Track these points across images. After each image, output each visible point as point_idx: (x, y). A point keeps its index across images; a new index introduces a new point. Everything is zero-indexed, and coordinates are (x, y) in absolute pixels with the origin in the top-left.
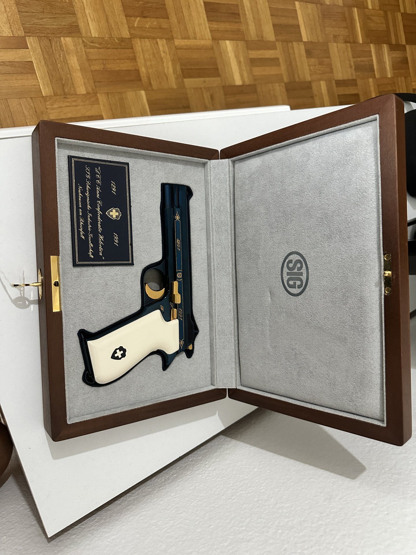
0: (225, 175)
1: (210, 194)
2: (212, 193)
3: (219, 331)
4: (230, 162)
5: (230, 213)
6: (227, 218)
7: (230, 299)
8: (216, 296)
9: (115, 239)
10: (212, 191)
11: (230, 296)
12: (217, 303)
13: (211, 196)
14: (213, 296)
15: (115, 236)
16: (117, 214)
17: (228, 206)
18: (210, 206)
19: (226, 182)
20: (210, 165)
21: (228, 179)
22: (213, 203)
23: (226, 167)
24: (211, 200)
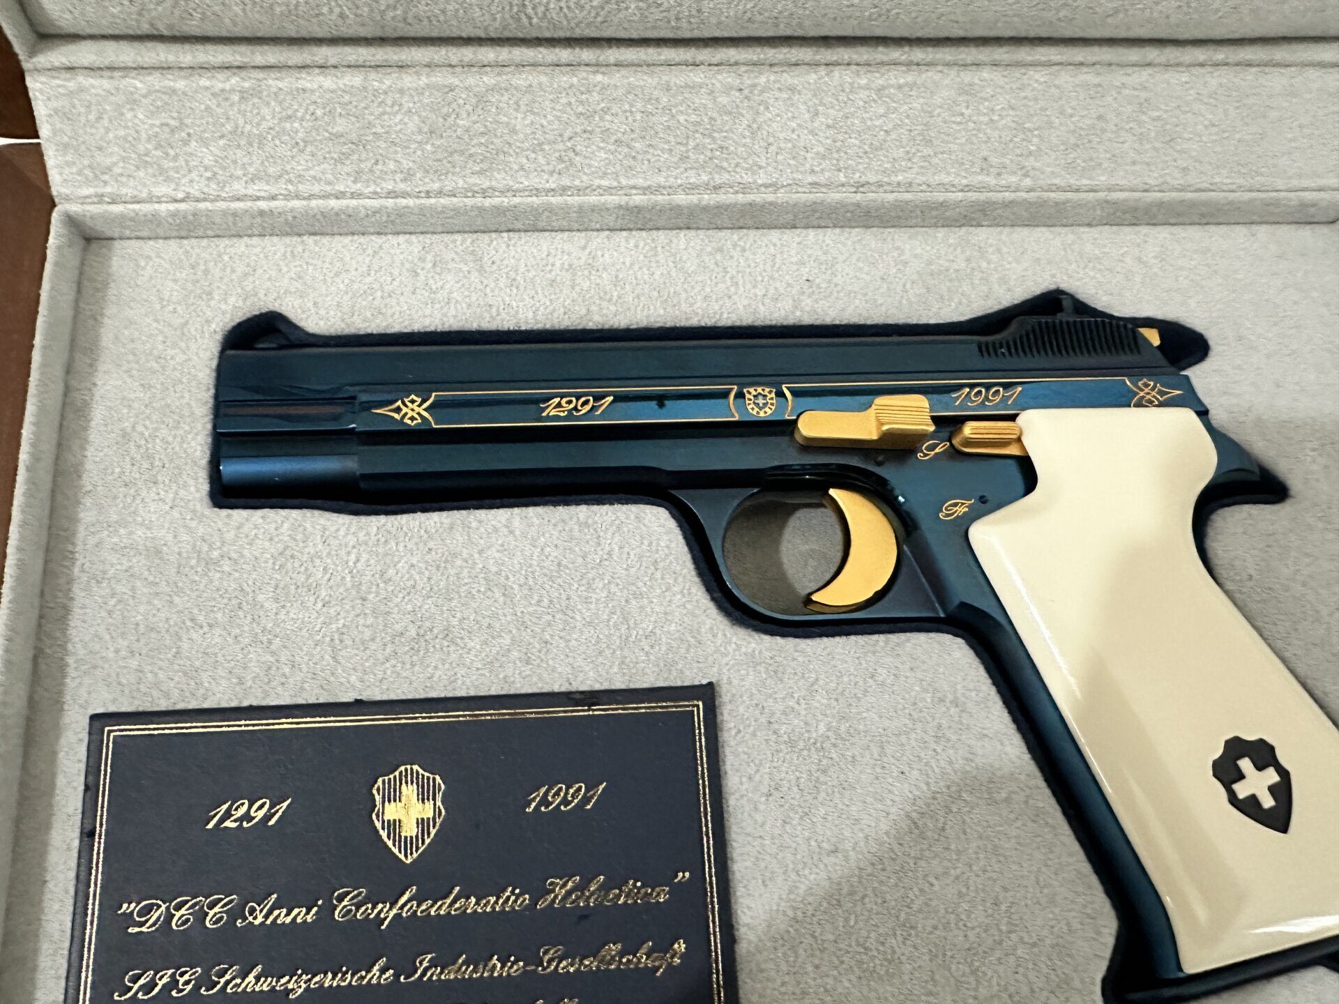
0: (133, 102)
1: (263, 205)
2: (253, 190)
3: (1070, 167)
4: (42, 60)
5: (373, 75)
6: (401, 91)
7: (900, 87)
8: (872, 178)
9: (565, 802)
10: (238, 187)
11: (880, 90)
12: (910, 176)
13: (273, 198)
14: (871, 196)
15: (545, 802)
16: (410, 791)
17: (327, 81)
18: (333, 203)
19: (174, 91)
20: (84, 200)
21: (155, 80)
22: (316, 189)
23: (81, 90)
24: (297, 197)
